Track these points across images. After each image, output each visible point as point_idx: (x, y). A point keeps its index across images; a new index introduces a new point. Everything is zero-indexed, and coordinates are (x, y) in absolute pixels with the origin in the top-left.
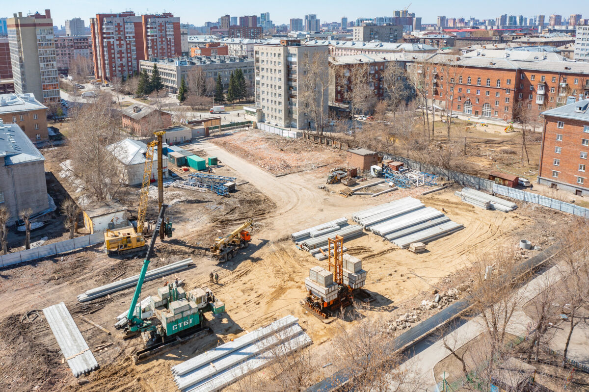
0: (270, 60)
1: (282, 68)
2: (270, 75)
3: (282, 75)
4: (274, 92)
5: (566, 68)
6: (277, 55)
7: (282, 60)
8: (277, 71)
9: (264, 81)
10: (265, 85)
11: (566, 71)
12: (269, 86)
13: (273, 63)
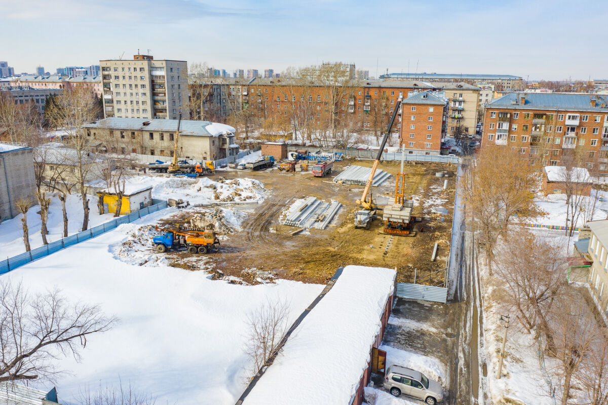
0: (127, 75)
1: (147, 82)
2: (128, 91)
3: (148, 90)
4: (136, 108)
5: (368, 84)
6: (138, 69)
7: (146, 74)
8: (139, 87)
9: (122, 98)
10: (123, 102)
11: (368, 86)
12: (129, 103)
13: (133, 78)
